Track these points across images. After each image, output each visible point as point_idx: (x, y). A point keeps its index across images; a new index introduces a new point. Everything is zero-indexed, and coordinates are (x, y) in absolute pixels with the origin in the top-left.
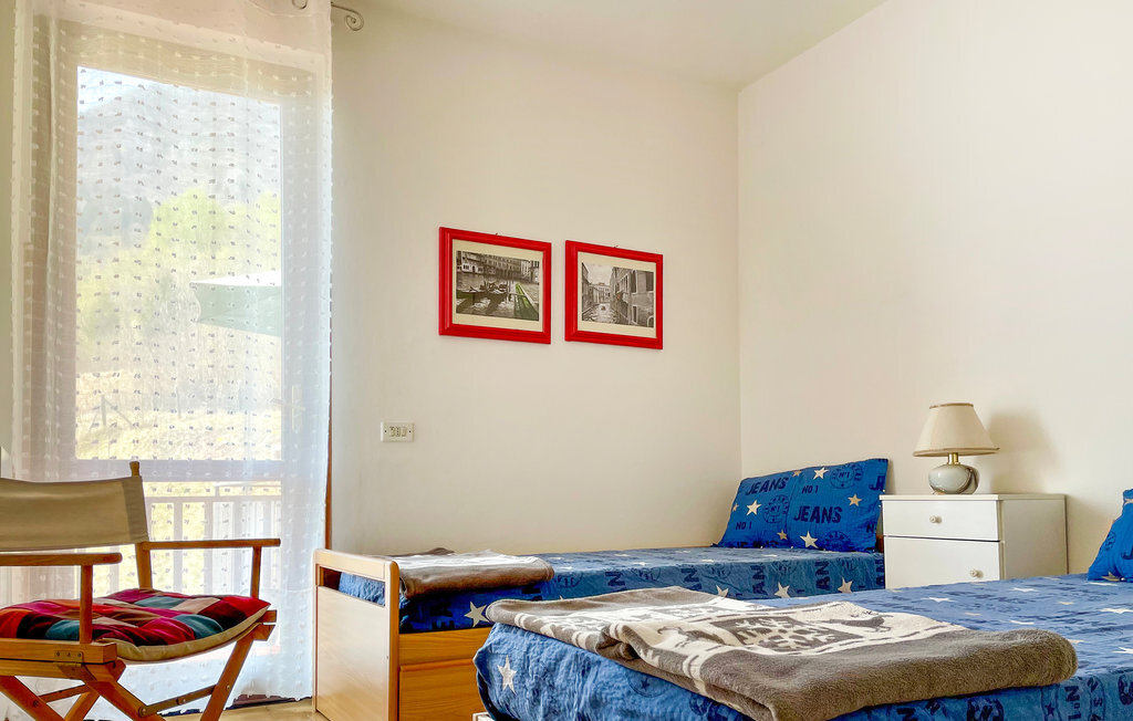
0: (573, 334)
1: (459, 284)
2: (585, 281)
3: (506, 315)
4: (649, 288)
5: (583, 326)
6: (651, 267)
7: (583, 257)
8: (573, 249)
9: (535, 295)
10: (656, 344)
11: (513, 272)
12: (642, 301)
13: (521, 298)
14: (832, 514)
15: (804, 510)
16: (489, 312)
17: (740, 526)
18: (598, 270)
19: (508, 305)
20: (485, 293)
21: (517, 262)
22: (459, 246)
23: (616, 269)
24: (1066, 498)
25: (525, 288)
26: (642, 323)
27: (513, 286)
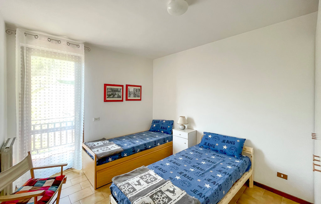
0: (127, 100)
1: (107, 93)
2: (129, 91)
3: (116, 98)
4: (139, 91)
5: (129, 98)
6: (140, 88)
7: (129, 87)
8: (127, 86)
9: (121, 94)
10: (140, 100)
11: (117, 90)
12: (138, 93)
13: (118, 95)
14: (166, 129)
15: (162, 127)
16: (113, 97)
17: (153, 128)
18: (131, 89)
19: (116, 96)
20: (112, 94)
21: (118, 89)
22: (107, 87)
23: (134, 89)
24: (196, 131)
25: (119, 93)
26: (138, 97)
27: (117, 93)
